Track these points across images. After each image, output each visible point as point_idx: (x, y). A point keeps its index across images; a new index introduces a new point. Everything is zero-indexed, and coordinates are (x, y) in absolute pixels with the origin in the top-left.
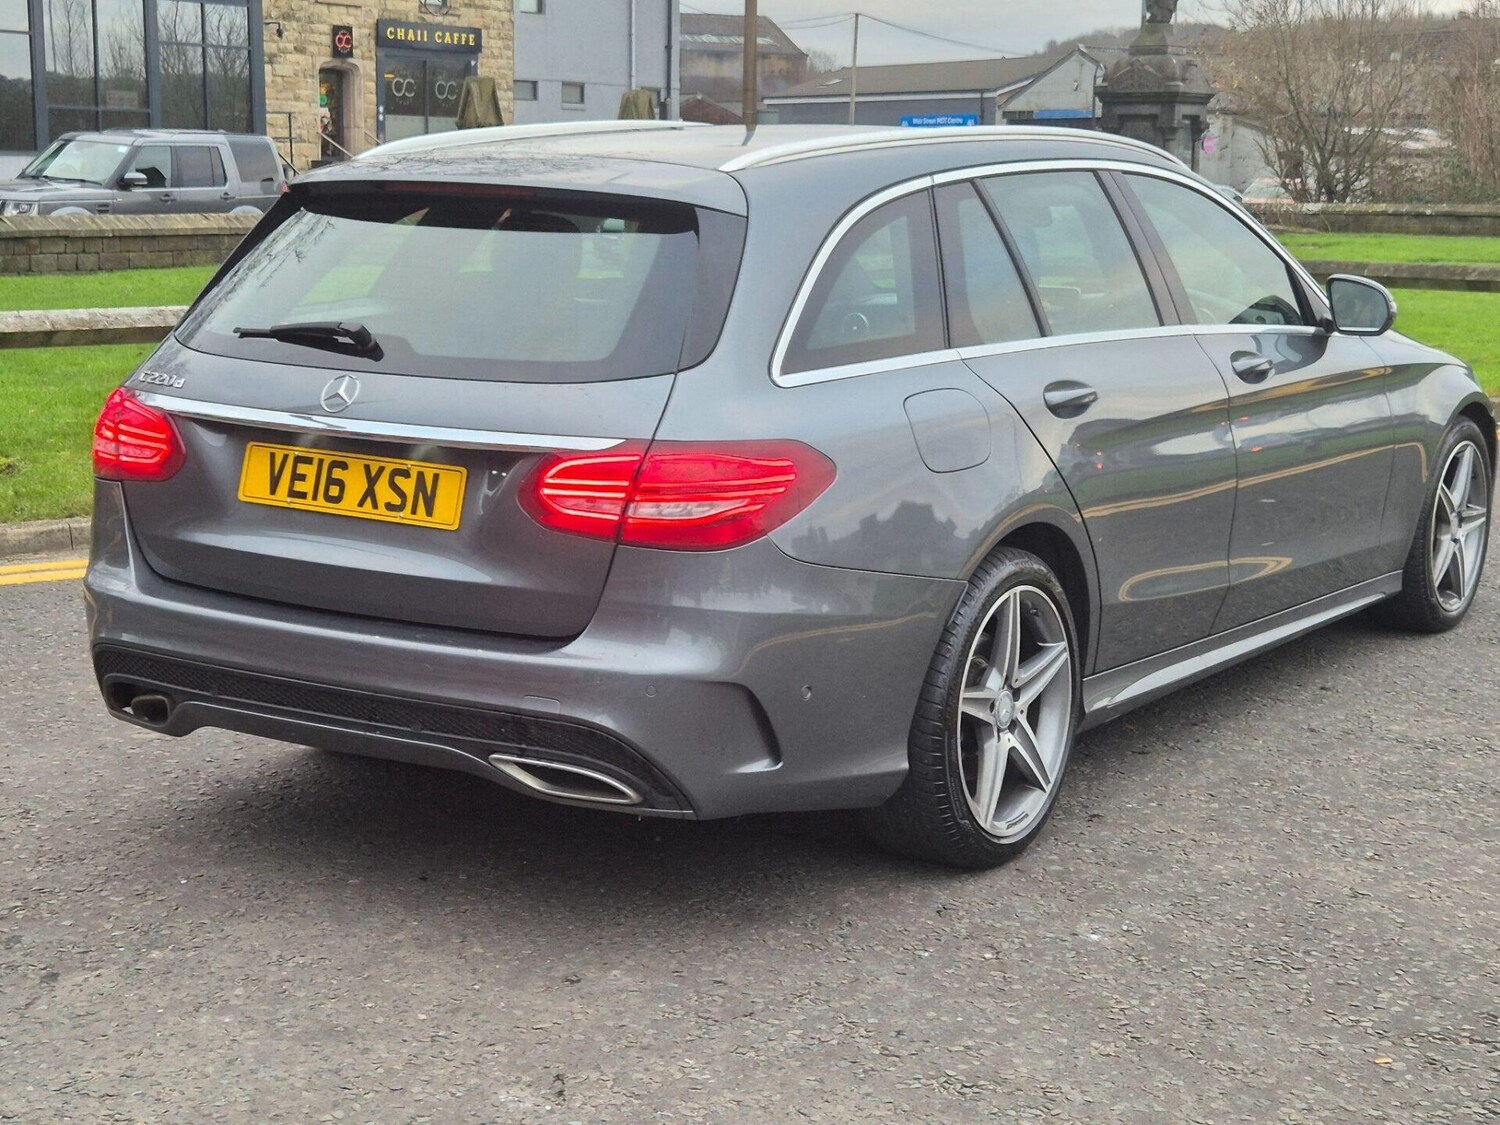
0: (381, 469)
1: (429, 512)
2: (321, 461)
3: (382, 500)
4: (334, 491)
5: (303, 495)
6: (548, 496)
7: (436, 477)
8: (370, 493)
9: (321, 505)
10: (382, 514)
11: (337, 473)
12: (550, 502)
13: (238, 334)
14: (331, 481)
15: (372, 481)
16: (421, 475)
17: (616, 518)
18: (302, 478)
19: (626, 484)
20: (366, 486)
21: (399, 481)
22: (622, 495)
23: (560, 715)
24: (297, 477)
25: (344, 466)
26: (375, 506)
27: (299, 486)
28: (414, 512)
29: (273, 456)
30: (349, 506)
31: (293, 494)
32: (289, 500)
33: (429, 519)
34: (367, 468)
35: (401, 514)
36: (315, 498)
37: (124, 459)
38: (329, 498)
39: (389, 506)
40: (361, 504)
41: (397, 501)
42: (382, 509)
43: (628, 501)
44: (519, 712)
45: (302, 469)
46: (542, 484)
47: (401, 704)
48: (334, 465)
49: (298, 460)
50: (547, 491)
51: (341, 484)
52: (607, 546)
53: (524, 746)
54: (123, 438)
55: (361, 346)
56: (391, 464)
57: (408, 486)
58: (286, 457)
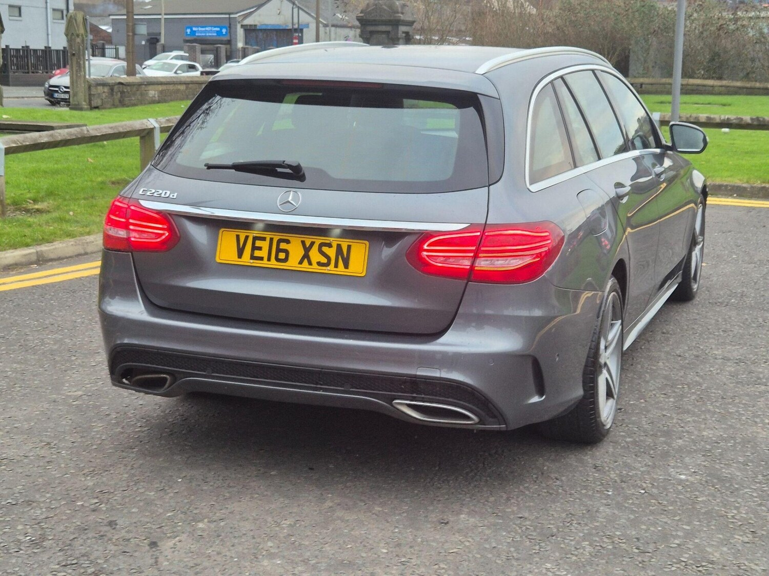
0: (312, 244)
1: (346, 266)
2: (271, 240)
3: (314, 261)
4: (282, 256)
5: (261, 259)
6: (427, 256)
7: (349, 247)
8: (306, 256)
9: (273, 263)
10: (315, 268)
11: (283, 246)
12: (427, 259)
13: (206, 167)
14: (279, 250)
15: (307, 250)
16: (339, 247)
17: (468, 267)
18: (260, 249)
19: (474, 248)
20: (303, 253)
21: (325, 249)
22: (472, 254)
23: (440, 378)
24: (254, 248)
25: (288, 242)
26: (310, 263)
27: (257, 253)
28: (336, 266)
29: (238, 237)
30: (293, 263)
31: (253, 257)
32: (252, 261)
33: (347, 270)
34: (303, 243)
35: (328, 268)
36: (269, 260)
37: (133, 239)
38: (277, 259)
39: (319, 264)
40: (301, 262)
41: (324, 260)
42: (315, 265)
43: (476, 256)
44: (416, 376)
45: (258, 243)
46: (421, 249)
47: (338, 374)
48: (280, 241)
49: (255, 239)
50: (425, 253)
51: (286, 252)
52: (461, 283)
53: (415, 395)
54: (131, 227)
55: (295, 174)
56: (319, 240)
57: (332, 252)
58: (247, 237)
